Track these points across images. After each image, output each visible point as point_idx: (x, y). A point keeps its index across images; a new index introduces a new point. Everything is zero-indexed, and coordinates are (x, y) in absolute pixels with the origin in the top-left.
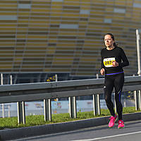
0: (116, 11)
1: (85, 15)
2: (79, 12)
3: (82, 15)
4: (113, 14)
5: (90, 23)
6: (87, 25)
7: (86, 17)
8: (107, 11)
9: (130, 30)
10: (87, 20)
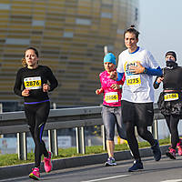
0: (79, 21)
1: (38, 27)
2: (31, 23)
3: (35, 27)
4: (75, 25)
5: (45, 38)
6: (42, 40)
7: (40, 30)
8: (67, 22)
9: (98, 46)
10: (41, 33)
